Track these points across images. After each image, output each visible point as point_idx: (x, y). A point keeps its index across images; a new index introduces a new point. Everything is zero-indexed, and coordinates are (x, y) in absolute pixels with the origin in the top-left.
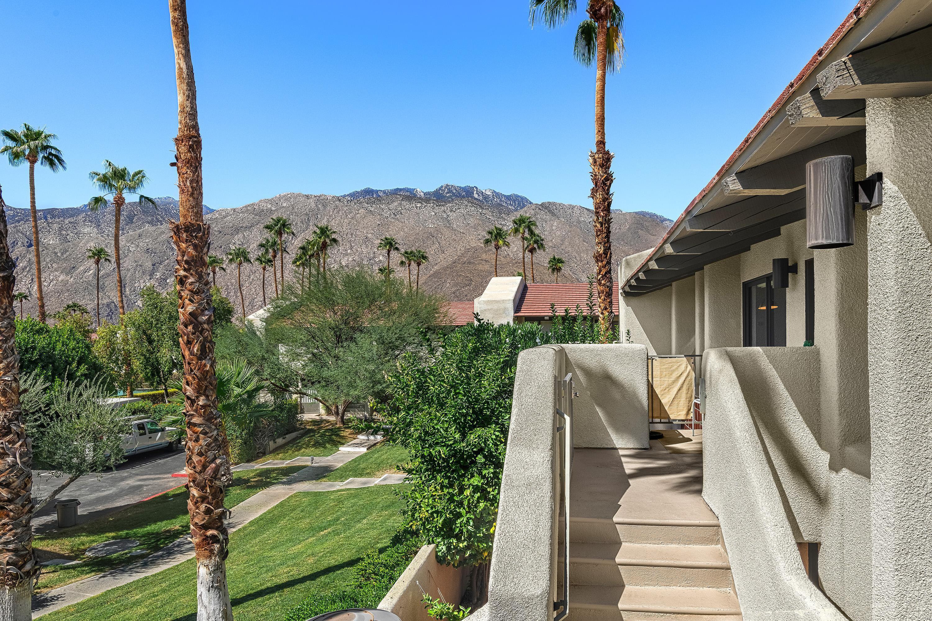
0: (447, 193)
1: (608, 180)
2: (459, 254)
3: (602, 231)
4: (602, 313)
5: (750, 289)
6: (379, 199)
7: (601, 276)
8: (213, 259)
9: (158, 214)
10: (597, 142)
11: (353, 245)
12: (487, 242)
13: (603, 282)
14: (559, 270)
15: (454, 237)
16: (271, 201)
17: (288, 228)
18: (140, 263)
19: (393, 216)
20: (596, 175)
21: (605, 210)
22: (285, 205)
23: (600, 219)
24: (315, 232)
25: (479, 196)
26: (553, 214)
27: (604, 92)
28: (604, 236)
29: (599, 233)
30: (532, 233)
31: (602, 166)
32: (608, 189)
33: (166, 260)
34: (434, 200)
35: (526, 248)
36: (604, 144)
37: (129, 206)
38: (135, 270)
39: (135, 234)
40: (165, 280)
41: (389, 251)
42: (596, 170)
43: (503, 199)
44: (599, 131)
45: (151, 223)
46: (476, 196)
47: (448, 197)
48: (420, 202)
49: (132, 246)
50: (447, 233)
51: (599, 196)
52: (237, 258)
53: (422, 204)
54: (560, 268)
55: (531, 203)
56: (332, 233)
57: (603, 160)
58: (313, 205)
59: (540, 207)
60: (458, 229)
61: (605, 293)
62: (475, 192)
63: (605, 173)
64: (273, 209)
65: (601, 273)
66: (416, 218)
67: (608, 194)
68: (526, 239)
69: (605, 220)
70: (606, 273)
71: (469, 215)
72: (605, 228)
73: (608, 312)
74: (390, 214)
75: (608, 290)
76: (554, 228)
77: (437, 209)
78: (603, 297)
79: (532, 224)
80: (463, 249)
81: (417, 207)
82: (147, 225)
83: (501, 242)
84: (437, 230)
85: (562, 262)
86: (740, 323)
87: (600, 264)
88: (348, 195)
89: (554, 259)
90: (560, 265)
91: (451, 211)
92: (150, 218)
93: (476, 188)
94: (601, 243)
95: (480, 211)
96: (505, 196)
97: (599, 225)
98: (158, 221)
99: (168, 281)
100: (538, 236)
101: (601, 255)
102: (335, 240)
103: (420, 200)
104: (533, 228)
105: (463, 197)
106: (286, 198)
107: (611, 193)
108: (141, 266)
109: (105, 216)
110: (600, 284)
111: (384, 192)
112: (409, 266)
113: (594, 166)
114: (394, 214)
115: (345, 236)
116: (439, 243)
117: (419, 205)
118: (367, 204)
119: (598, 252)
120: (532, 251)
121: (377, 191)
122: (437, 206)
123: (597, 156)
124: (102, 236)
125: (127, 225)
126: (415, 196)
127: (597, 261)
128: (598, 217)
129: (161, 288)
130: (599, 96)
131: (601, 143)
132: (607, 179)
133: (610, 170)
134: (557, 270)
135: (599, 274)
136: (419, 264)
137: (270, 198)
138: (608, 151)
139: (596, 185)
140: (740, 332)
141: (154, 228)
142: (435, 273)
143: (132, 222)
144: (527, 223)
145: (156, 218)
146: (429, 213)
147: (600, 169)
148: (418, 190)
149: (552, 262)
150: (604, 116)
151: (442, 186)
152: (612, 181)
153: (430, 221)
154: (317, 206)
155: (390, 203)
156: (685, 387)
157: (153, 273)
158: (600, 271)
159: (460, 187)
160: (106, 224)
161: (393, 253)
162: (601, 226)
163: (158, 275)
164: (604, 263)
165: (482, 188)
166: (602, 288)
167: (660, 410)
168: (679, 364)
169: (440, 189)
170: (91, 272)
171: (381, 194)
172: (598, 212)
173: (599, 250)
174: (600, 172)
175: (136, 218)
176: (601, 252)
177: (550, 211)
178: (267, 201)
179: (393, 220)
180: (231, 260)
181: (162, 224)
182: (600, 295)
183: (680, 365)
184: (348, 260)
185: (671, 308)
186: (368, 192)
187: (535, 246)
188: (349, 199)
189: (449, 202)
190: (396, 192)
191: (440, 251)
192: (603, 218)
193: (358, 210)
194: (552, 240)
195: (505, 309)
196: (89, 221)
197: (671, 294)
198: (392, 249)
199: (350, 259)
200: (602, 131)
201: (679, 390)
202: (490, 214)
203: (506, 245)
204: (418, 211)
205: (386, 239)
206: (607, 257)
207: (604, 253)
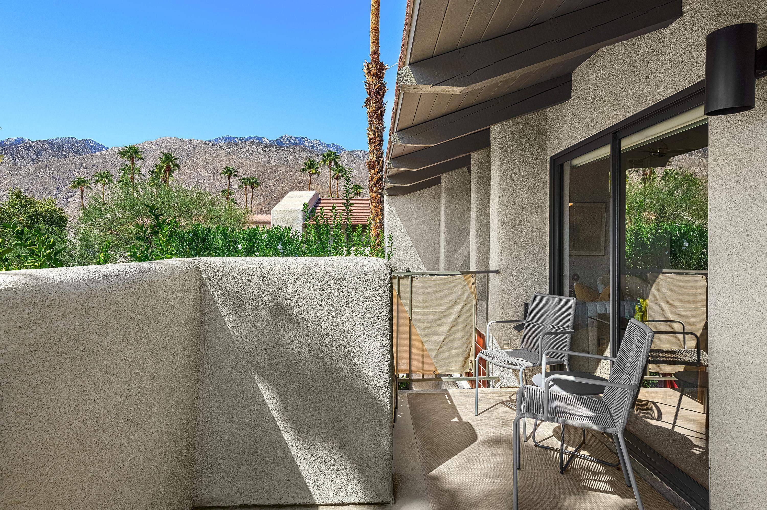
0: (286, 141)
1: (382, 90)
2: (293, 184)
3: (375, 139)
4: (374, 220)
5: (561, 166)
6: (236, 144)
7: (373, 183)
8: (81, 180)
9: (63, 150)
10: (372, 52)
11: (215, 176)
12: (303, 170)
13: (375, 189)
14: (359, 194)
15: (290, 172)
16: (153, 143)
17: (138, 155)
18: (46, 186)
19: (246, 156)
20: (369, 84)
21: (378, 119)
22: (163, 146)
23: (373, 127)
24: (160, 158)
25: (308, 144)
26: (360, 158)
27: (379, 5)
28: (377, 143)
29: (372, 141)
30: (337, 164)
31: (376, 75)
32: (382, 99)
33: (68, 184)
34: (277, 146)
35: (333, 176)
36: (378, 55)
37: (39, 143)
38: (42, 191)
39: (43, 164)
40: (67, 199)
41: (229, 177)
42: (370, 79)
43: (326, 147)
44: (374, 42)
45: (57, 156)
46: (306, 144)
47: (287, 144)
48: (266, 147)
49: (40, 173)
50: (285, 169)
51: (373, 104)
52: (101, 179)
53: (267, 148)
54: (360, 192)
55: (345, 150)
56: (175, 159)
57: (377, 69)
58: (186, 147)
59: (351, 153)
60: (293, 167)
61: (376, 200)
62: (306, 141)
63: (378, 82)
64: (155, 148)
65: (374, 180)
66: (263, 158)
67: (381, 103)
68: (333, 169)
69: (378, 128)
70: (378, 180)
71: (301, 157)
72: (378, 136)
73: (380, 218)
74: (244, 154)
75: (379, 196)
76: (361, 168)
77: (278, 153)
78: (374, 204)
79: (337, 158)
80: (296, 181)
81: (263, 151)
82: (54, 158)
83: (314, 171)
84: (278, 167)
85: (362, 188)
86: (544, 221)
87: (372, 171)
88: (212, 140)
89: (356, 186)
90: (360, 190)
91: (288, 154)
92: (56, 153)
93: (307, 138)
94: (373, 151)
95: (309, 154)
96: (327, 145)
97: (372, 133)
98: (63, 155)
99: (69, 200)
100: (342, 167)
101: (373, 163)
102: (177, 165)
103: (266, 145)
104: (338, 160)
105: (298, 144)
106: (166, 141)
107: (384, 102)
108: (47, 188)
109: (18, 150)
110: (372, 191)
111: (240, 139)
112: (246, 189)
113: (368, 75)
114: (247, 155)
115: (209, 170)
116: (279, 176)
117: (265, 149)
118: (227, 147)
119: (371, 159)
120: (338, 178)
121: (235, 138)
122: (278, 150)
123: (370, 65)
124: (16, 165)
125: (37, 157)
126: (262, 142)
127: (370, 168)
128: (371, 125)
129: (63, 205)
130: (374, 8)
131: (376, 53)
132: (380, 88)
133: (384, 81)
134: (358, 194)
135: (371, 181)
136: (253, 188)
137: (152, 140)
138: (382, 63)
139: (370, 94)
140: (544, 235)
141: (59, 160)
142: (276, 197)
143: (41, 155)
144: (333, 156)
145: (61, 153)
146: (272, 155)
147: (374, 78)
148: (265, 138)
149: (354, 188)
150: (378, 28)
151: (282, 137)
152: (385, 91)
153: (273, 160)
154: (188, 147)
155: (244, 147)
156: (461, 322)
157: (57, 194)
158: (373, 178)
159: (295, 137)
160: (19, 156)
161: (233, 179)
162: (374, 134)
163: (61, 196)
164: (377, 170)
165: (311, 138)
166: (374, 195)
167: (423, 359)
168: (452, 285)
169: (281, 138)
170: (5, 192)
171: (237, 140)
172: (371, 121)
173: (372, 158)
174: (374, 81)
175: (44, 152)
176: (374, 159)
177: (358, 156)
178: (150, 143)
179: (246, 159)
180: (97, 181)
181: (65, 157)
182: (372, 201)
183: (454, 287)
184: (211, 187)
185: (439, 214)
186: (228, 138)
187: (340, 175)
188: (213, 143)
189: (287, 148)
190: (248, 139)
191: (280, 182)
192: (375, 126)
193: (220, 151)
194: (359, 176)
195: (295, 218)
196: (5, 153)
197: (440, 194)
198: (232, 176)
199: (213, 187)
200: (377, 43)
201: (452, 327)
202: (316, 157)
203: (318, 173)
204: (264, 153)
205: (227, 168)
206: (379, 164)
207: (376, 161)
